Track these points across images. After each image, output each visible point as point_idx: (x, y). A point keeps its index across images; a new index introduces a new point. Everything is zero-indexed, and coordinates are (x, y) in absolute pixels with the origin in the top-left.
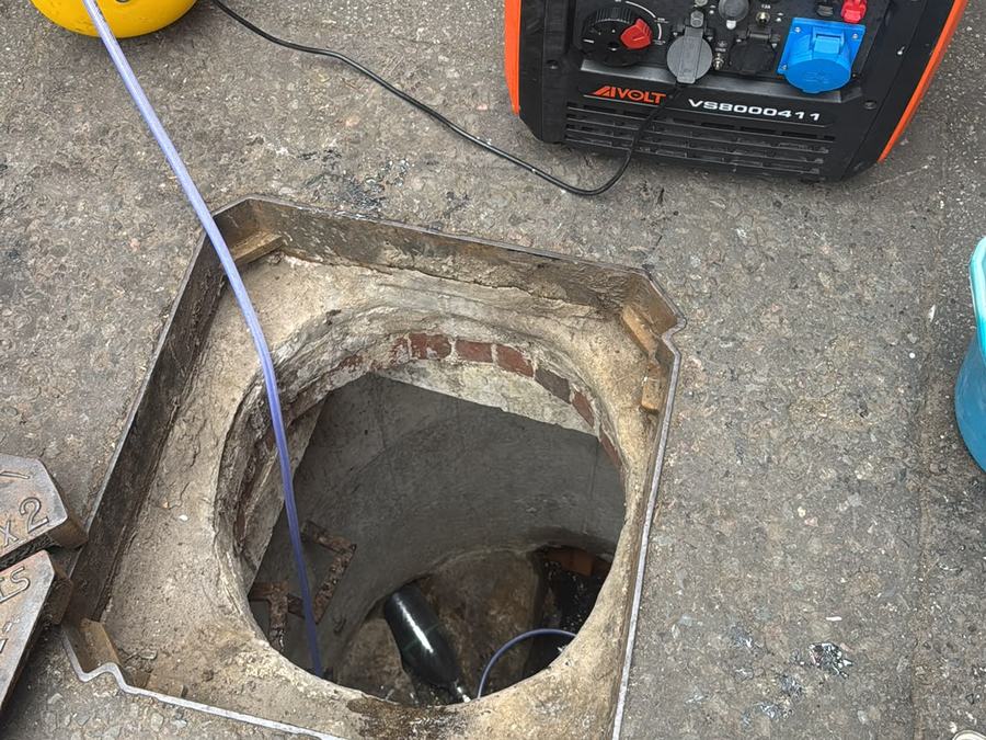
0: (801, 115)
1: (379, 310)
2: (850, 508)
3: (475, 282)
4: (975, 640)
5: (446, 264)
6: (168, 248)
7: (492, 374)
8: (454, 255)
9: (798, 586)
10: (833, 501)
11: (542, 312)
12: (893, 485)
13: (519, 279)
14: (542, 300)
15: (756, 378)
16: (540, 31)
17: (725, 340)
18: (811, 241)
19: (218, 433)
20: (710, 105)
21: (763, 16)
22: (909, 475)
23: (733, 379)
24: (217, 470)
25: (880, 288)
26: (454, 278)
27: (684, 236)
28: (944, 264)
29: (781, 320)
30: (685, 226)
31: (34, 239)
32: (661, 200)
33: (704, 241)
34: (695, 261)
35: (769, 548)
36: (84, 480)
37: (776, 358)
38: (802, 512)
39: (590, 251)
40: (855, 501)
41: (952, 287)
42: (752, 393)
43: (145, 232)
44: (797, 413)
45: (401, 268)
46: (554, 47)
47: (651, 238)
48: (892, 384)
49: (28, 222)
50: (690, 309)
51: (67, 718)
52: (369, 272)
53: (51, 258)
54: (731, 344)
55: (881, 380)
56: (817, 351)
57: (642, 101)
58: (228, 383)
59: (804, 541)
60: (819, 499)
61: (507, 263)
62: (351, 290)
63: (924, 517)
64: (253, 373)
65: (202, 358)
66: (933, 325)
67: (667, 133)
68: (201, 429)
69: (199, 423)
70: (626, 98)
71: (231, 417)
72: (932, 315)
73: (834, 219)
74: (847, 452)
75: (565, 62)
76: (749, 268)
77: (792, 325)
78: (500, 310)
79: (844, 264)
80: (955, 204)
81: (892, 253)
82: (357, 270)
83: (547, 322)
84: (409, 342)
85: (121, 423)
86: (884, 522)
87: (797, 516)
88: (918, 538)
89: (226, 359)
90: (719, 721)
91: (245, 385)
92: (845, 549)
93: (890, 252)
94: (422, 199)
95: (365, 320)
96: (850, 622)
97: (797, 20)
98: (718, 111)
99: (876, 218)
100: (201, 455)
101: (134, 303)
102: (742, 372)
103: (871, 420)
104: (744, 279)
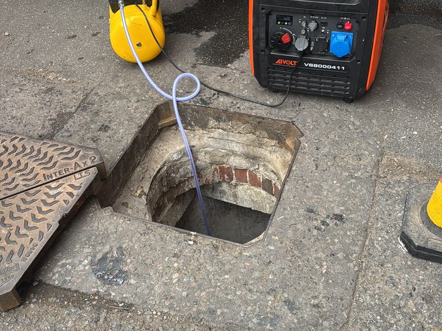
0: (339, 67)
1: (208, 149)
2: (352, 182)
3: (239, 133)
4: (391, 218)
5: (229, 125)
6: (142, 112)
7: (248, 189)
8: (232, 121)
9: (331, 200)
10: (346, 180)
11: (261, 145)
12: (367, 178)
13: (253, 130)
14: (260, 139)
15: (325, 149)
16: (258, 39)
17: (316, 140)
18: (348, 117)
19: (151, 174)
20: (311, 65)
21: (323, 31)
22: (373, 176)
23: (317, 149)
24: (149, 185)
25: (369, 130)
26: (232, 132)
27: (306, 114)
28: (391, 125)
29: (335, 136)
30: (306, 112)
31: (103, 110)
32: (299, 105)
33: (312, 116)
34: (308, 120)
35: (323, 190)
36: (109, 165)
37: (332, 145)
38: (335, 182)
39: (275, 117)
40: (353, 181)
41: (393, 130)
42: (323, 153)
43: (137, 108)
44: (337, 159)
45: (215, 129)
46: (262, 44)
47: (295, 114)
48: (370, 154)
49: (102, 106)
50: (305, 132)
51: (94, 219)
52: (205, 132)
53: (107, 114)
54: (317, 141)
55: (367, 152)
56: (346, 144)
57: (290, 65)
58: (156, 162)
59: (335, 189)
60: (341, 179)
61: (248, 123)
62: (199, 139)
63: (377, 187)
64: (165, 160)
65: (149, 152)
66: (386, 140)
67: (299, 78)
68: (146, 171)
69: (145, 170)
70: (286, 64)
71: (156, 172)
72: (386, 137)
73: (356, 112)
74: (353, 169)
75: (266, 50)
76: (326, 123)
77: (338, 137)
78: (247, 145)
79: (358, 123)
80: (397, 110)
81: (374, 121)
82: (201, 131)
83: (263, 150)
84: (219, 170)
85: (122, 153)
86: (362, 186)
87: (333, 183)
88: (374, 192)
89: (156, 154)
90: (300, 230)
91: (162, 163)
92: (348, 192)
93: (373, 121)
94: (223, 103)
95: (203, 153)
96: (347, 209)
97: (333, 32)
98: (313, 67)
99: (370, 112)
100: (145, 179)
101: (130, 125)
102: (320, 148)
103: (361, 162)
104: (325, 125)
